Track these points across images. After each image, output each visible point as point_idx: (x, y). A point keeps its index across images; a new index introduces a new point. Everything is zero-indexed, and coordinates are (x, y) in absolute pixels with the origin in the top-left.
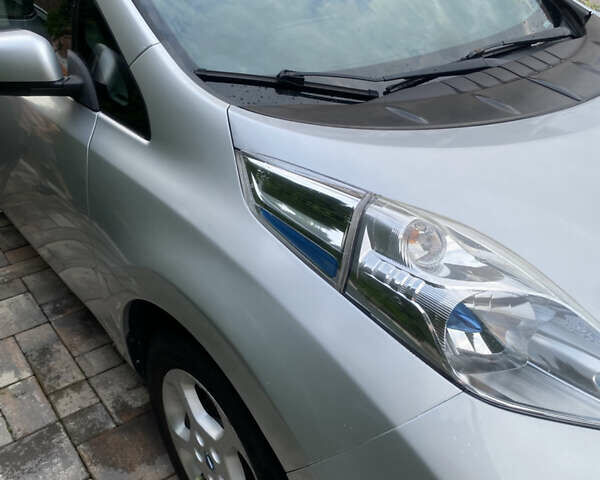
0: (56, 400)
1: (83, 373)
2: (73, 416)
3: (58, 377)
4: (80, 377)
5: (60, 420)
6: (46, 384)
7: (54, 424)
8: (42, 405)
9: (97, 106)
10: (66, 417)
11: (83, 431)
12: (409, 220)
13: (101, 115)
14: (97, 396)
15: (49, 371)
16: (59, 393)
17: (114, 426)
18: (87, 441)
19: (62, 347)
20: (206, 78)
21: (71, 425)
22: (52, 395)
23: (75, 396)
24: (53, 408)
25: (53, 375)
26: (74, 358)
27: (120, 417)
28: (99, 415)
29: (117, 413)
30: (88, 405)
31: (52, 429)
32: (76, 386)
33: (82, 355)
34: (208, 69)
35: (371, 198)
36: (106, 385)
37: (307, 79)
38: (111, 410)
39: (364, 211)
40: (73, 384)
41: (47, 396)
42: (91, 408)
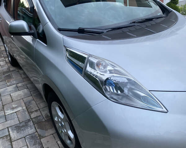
0: (31, 114)
1: (38, 108)
2: (34, 118)
3: (32, 109)
4: (38, 109)
5: (31, 119)
6: (29, 110)
7: (30, 119)
8: (27, 115)
9: (37, 38)
10: (33, 118)
11: (36, 121)
12: (97, 60)
13: (38, 39)
14: (41, 113)
15: (30, 107)
16: (32, 112)
17: (44, 120)
18: (37, 123)
19: (34, 102)
20: (60, 30)
21: (34, 120)
22: (30, 113)
23: (36, 113)
24: (30, 116)
25: (31, 108)
26: (37, 104)
27: (46, 118)
28: (41, 118)
29: (46, 117)
30: (39, 115)
31: (29, 121)
32: (36, 111)
33: (39, 103)
34: (61, 28)
35: (90, 55)
36: (44, 111)
37: (85, 29)
38: (44, 117)
39: (88, 58)
40: (36, 110)
41: (29, 113)
42: (39, 116)
